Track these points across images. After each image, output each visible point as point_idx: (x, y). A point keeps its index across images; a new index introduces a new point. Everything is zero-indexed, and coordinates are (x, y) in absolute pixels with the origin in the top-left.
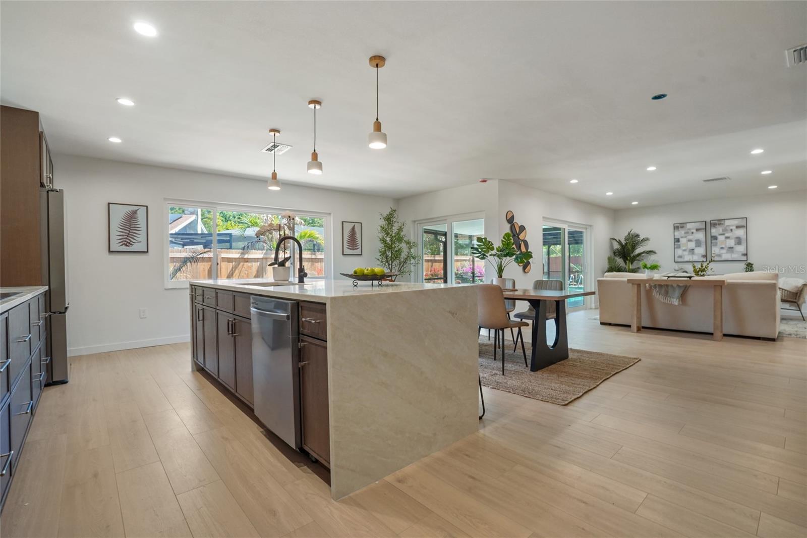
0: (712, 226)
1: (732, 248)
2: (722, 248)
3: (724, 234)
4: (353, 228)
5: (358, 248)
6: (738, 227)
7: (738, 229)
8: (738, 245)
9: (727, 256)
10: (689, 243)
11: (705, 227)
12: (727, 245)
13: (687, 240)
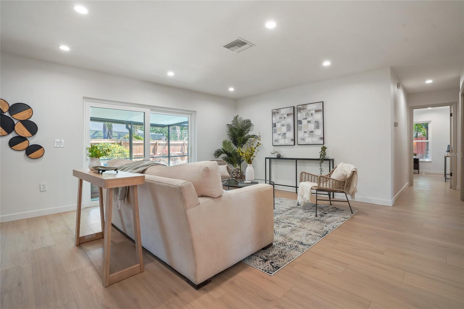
0: (298, 111)
1: (313, 132)
2: (305, 132)
3: (306, 119)
6: (316, 111)
7: (316, 113)
8: (317, 129)
9: (308, 140)
10: (283, 127)
11: (293, 112)
12: (309, 129)
13: (281, 124)
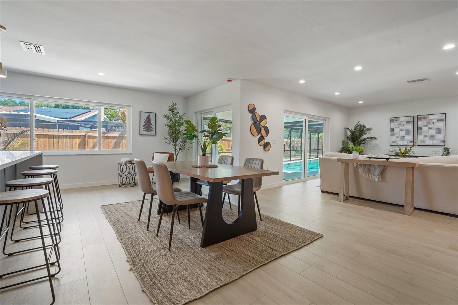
0: (418, 119)
1: (433, 136)
2: (426, 136)
3: (427, 126)
4: (149, 117)
5: (152, 131)
6: (438, 120)
7: (438, 122)
8: (438, 134)
9: (429, 142)
10: (401, 132)
11: (413, 121)
12: (430, 133)
13: (400, 129)
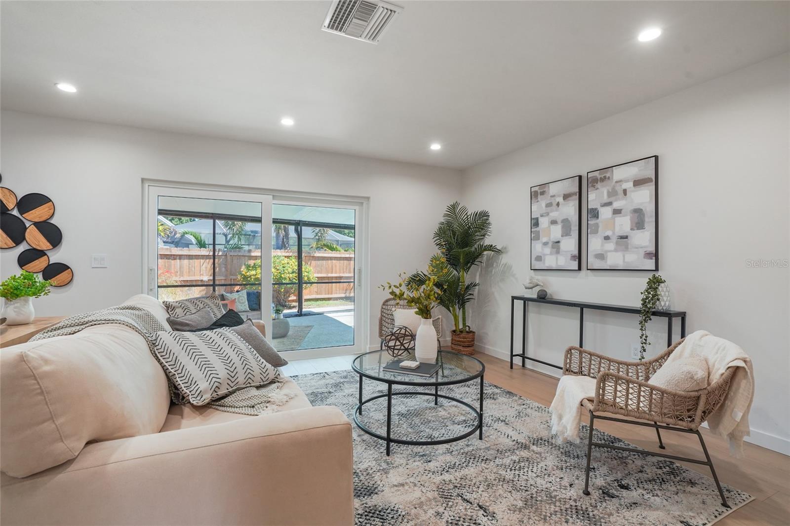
0: (590, 185)
1: (626, 237)
3: (609, 204)
6: (638, 183)
7: (637, 188)
8: (637, 229)
9: (615, 259)
10: (553, 227)
11: (577, 190)
12: (617, 229)
13: (550, 220)
